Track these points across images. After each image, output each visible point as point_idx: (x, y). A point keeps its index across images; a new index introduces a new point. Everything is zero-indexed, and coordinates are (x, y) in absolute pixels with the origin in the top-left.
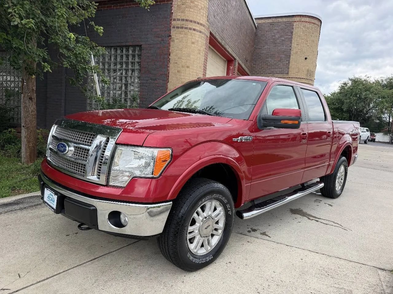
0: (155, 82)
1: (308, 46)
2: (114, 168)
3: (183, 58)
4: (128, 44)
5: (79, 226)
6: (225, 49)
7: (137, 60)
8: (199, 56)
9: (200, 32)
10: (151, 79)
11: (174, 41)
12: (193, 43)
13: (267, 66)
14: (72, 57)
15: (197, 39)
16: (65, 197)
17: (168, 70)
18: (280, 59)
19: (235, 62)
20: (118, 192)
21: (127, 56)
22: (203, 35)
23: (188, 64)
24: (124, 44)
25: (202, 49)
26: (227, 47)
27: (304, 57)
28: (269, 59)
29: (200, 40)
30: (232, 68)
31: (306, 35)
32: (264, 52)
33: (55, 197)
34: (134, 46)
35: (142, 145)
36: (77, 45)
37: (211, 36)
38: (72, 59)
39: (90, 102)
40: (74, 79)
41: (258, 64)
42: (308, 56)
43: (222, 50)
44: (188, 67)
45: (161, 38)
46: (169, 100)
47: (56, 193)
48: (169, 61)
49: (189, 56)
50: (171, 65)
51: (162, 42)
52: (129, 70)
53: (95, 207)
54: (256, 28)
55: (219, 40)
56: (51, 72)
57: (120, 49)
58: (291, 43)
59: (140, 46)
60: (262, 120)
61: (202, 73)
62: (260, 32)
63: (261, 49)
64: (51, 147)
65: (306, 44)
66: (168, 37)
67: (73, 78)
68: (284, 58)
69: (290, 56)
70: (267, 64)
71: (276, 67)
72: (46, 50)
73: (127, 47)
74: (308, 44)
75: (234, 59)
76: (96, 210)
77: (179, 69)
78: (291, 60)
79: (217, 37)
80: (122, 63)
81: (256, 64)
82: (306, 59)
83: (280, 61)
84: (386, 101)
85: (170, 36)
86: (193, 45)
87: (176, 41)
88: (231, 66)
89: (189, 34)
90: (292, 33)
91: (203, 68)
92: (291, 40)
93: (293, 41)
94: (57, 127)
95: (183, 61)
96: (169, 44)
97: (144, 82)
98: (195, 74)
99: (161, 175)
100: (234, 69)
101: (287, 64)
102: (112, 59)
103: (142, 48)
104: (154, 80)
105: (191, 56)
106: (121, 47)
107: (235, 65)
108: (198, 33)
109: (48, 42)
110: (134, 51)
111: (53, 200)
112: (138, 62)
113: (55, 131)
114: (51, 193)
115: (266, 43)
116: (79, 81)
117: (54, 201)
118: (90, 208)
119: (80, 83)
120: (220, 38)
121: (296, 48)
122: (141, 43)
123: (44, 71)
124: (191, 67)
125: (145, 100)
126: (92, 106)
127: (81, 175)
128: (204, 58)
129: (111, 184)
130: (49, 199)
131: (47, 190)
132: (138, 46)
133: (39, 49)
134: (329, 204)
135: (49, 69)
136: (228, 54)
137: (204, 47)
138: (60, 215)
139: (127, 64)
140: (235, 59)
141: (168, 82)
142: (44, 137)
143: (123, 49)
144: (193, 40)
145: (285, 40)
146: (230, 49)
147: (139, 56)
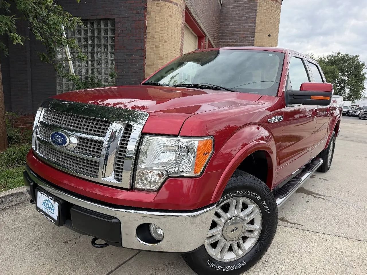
0: (131, 58)
1: (271, 23)
2: (142, 166)
3: (160, 32)
4: (99, 17)
5: (93, 242)
6: (198, 24)
7: (110, 34)
8: (176, 30)
9: (177, 5)
10: (127, 55)
11: (150, 14)
12: (170, 16)
13: (233, 43)
14: (45, 28)
15: (174, 12)
16: (72, 205)
17: (145, 45)
18: (245, 36)
19: (206, 38)
20: (150, 198)
21: (99, 31)
22: (180, 9)
23: (166, 39)
24: (95, 17)
25: (179, 22)
26: (199, 22)
27: (267, 33)
28: (235, 37)
29: (177, 13)
30: (203, 44)
31: (269, 12)
32: (230, 29)
33: (56, 205)
34: (106, 20)
35: (178, 134)
36: (50, 14)
37: (186, 10)
38: (45, 30)
39: (60, 81)
40: (45, 55)
41: (224, 41)
42: (271, 33)
43: (195, 25)
44: (166, 42)
45: (135, 11)
46: (165, 76)
47: (56, 199)
48: (145, 35)
49: (167, 30)
50: (148, 40)
51: (137, 15)
52: (102, 46)
53: (116, 218)
54: (221, 5)
55: (193, 14)
56: (22, 44)
57: (91, 23)
58: (255, 20)
59: (113, 19)
60: (289, 96)
61: (180, 48)
62: (226, 9)
63: (227, 26)
64: (39, 137)
65: (269, 21)
66: (143, 9)
67: (44, 53)
68: (249, 35)
69: (254, 33)
70: (232, 41)
71: (241, 44)
72: (14, 17)
73: (99, 21)
74: (271, 22)
75: (204, 35)
76: (119, 223)
77: (156, 44)
78: (256, 36)
79: (191, 11)
80: (94, 38)
81: (222, 41)
82: (269, 36)
83: (245, 38)
84: (329, 76)
85: (146, 8)
86: (170, 19)
87: (152, 13)
88: (202, 42)
89: (166, 7)
90: (256, 10)
91: (180, 43)
92: (256, 18)
93: (257, 19)
94: (45, 111)
95: (160, 35)
96: (145, 16)
97: (119, 58)
98: (173, 49)
99: (203, 173)
100: (205, 45)
101: (252, 41)
102: (83, 34)
103: (115, 22)
104: (130, 56)
105: (169, 30)
106: (92, 21)
107: (206, 42)
108: (175, 6)
109: (17, 7)
110: (106, 25)
111: (52, 208)
112: (111, 38)
113: (44, 116)
114: (48, 198)
115: (232, 21)
116: (51, 57)
117: (54, 210)
118: (110, 221)
119: (53, 59)
120: (194, 13)
121: (260, 25)
122: (114, 17)
123: (14, 44)
124: (169, 42)
125: (121, 77)
126: (62, 85)
127: (91, 175)
128: (181, 32)
129: (137, 186)
130: (45, 205)
131: (42, 194)
132: (111, 19)
133: (5, 16)
134: (324, 179)
135: (20, 40)
136: (200, 30)
137: (181, 21)
138: (63, 228)
139: (99, 39)
140: (206, 35)
141: (146, 57)
142: (10, 121)
143: (94, 23)
144: (170, 13)
145: (250, 17)
146: (202, 24)
147: (113, 31)
